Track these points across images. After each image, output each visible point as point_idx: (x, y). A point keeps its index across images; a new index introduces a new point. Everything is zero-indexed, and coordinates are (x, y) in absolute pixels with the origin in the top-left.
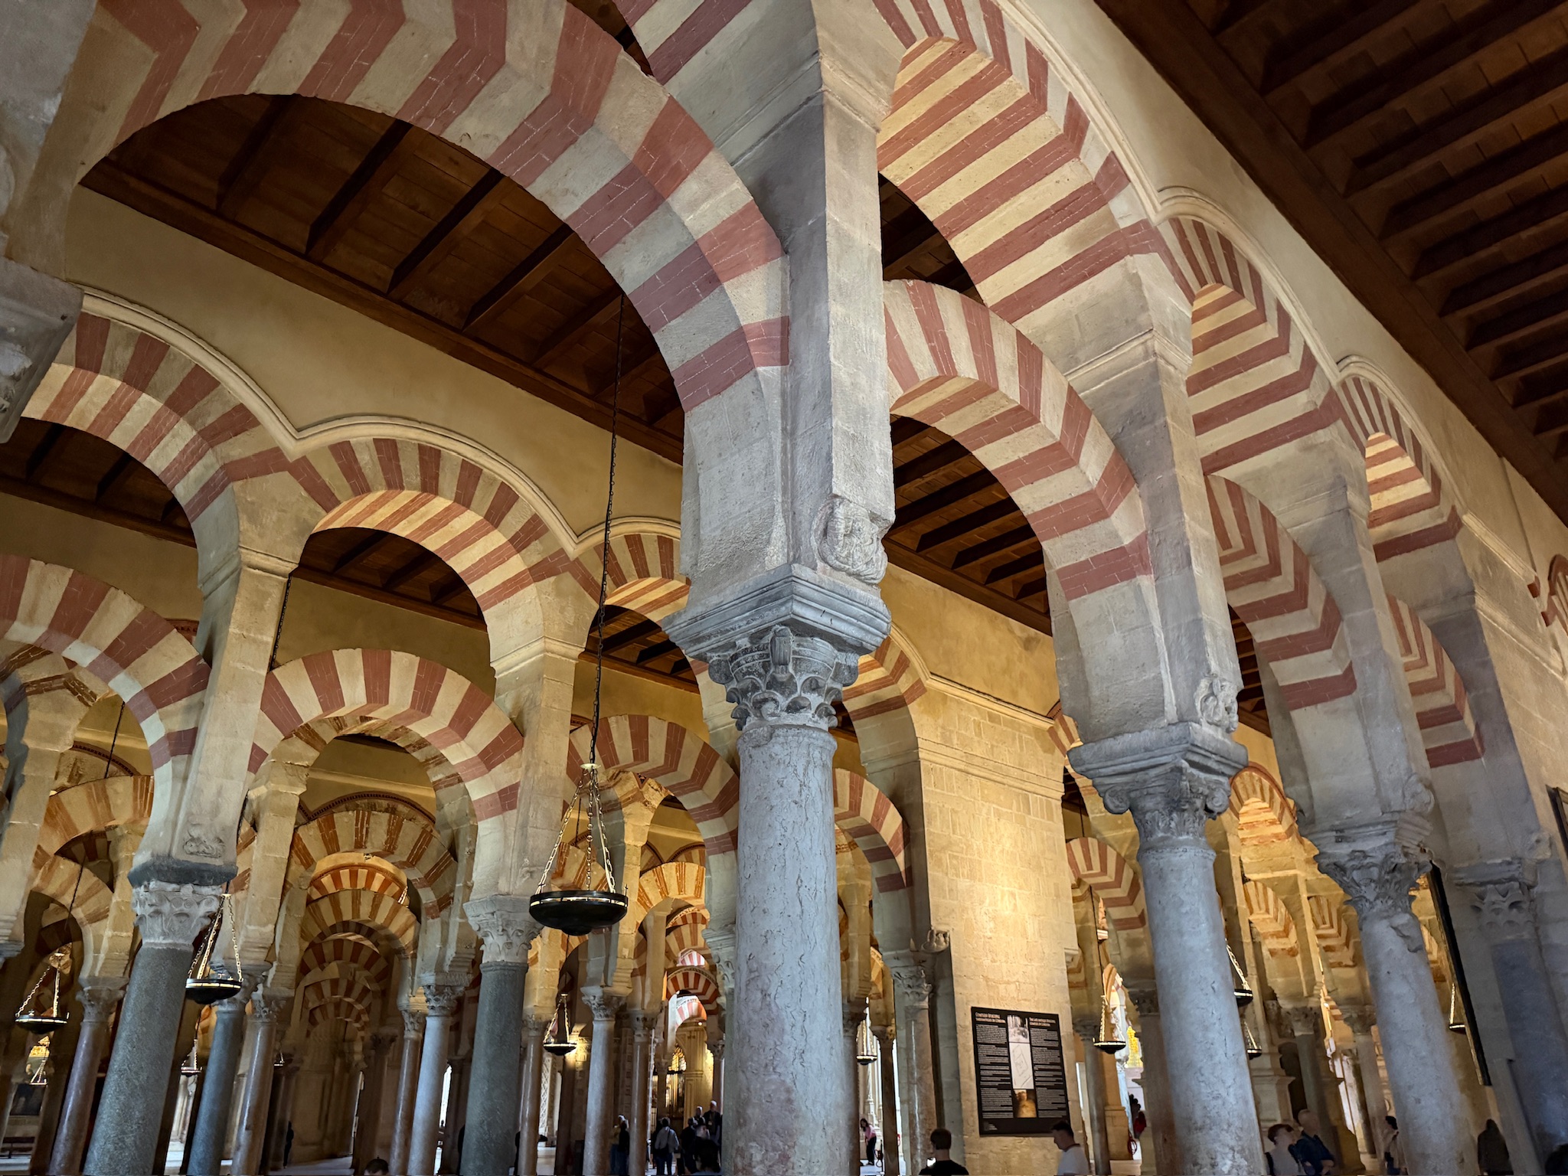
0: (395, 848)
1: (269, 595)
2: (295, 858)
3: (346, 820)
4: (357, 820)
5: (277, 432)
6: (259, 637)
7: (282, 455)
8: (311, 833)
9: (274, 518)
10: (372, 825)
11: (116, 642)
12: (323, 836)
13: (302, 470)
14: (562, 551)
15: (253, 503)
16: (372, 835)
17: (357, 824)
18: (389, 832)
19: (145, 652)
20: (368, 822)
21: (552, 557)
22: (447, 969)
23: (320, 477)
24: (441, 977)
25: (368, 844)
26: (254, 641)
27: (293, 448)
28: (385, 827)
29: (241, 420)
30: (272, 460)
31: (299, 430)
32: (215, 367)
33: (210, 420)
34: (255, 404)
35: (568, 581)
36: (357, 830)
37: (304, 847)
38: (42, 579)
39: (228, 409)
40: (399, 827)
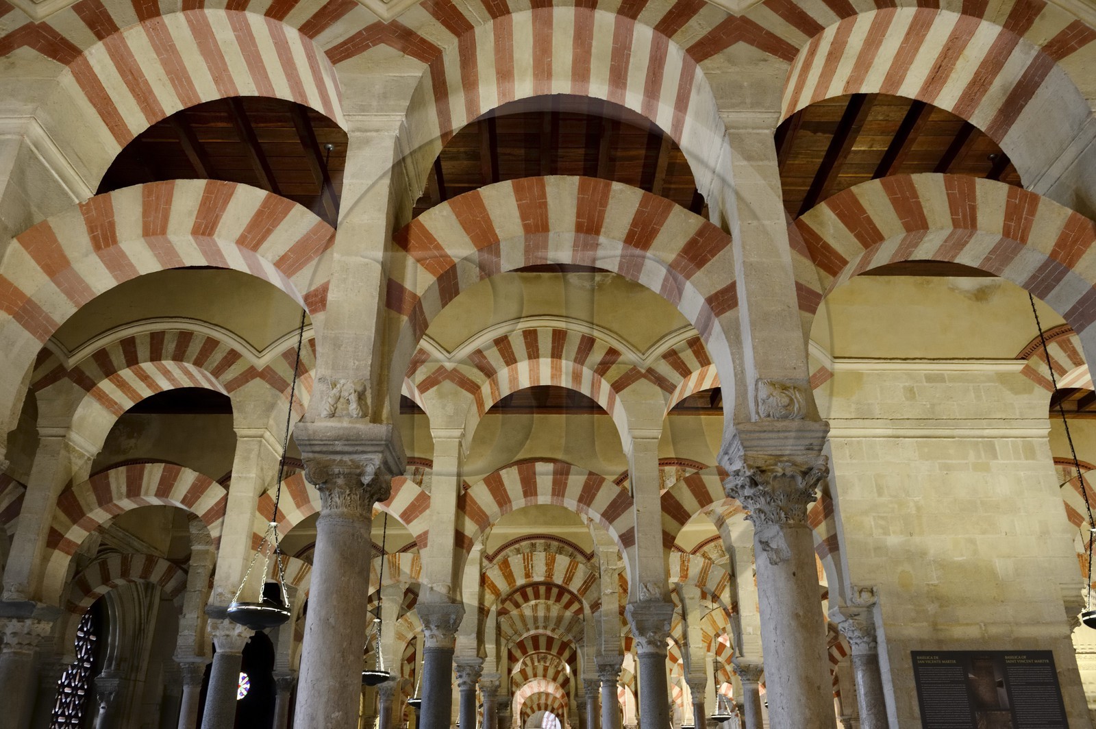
0: (552, 575)
1: (253, 450)
2: (487, 591)
3: (517, 561)
4: (524, 560)
5: (249, 357)
6: (248, 475)
7: (255, 369)
8: (495, 573)
9: (252, 406)
10: (535, 562)
11: (186, 496)
12: (503, 573)
13: (267, 374)
14: (442, 367)
15: (240, 402)
16: (536, 568)
17: (524, 563)
18: (547, 564)
19: (200, 497)
20: (532, 560)
21: (434, 374)
22: (603, 653)
23: (276, 374)
24: (599, 658)
25: (534, 575)
26: (246, 478)
27: (261, 362)
28: (544, 561)
29: (233, 356)
30: (251, 373)
31: (260, 352)
32: (216, 334)
33: (216, 364)
34: (238, 347)
35: (448, 385)
36: (525, 566)
37: (492, 583)
38: (151, 473)
39: (225, 354)
40: (554, 560)
